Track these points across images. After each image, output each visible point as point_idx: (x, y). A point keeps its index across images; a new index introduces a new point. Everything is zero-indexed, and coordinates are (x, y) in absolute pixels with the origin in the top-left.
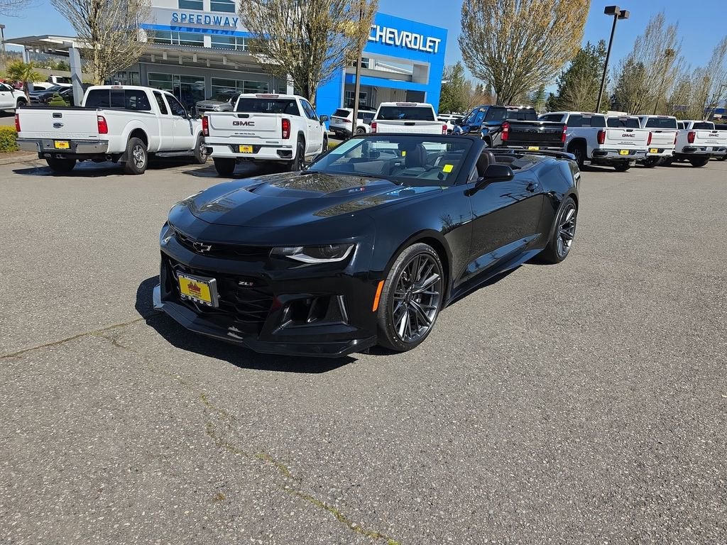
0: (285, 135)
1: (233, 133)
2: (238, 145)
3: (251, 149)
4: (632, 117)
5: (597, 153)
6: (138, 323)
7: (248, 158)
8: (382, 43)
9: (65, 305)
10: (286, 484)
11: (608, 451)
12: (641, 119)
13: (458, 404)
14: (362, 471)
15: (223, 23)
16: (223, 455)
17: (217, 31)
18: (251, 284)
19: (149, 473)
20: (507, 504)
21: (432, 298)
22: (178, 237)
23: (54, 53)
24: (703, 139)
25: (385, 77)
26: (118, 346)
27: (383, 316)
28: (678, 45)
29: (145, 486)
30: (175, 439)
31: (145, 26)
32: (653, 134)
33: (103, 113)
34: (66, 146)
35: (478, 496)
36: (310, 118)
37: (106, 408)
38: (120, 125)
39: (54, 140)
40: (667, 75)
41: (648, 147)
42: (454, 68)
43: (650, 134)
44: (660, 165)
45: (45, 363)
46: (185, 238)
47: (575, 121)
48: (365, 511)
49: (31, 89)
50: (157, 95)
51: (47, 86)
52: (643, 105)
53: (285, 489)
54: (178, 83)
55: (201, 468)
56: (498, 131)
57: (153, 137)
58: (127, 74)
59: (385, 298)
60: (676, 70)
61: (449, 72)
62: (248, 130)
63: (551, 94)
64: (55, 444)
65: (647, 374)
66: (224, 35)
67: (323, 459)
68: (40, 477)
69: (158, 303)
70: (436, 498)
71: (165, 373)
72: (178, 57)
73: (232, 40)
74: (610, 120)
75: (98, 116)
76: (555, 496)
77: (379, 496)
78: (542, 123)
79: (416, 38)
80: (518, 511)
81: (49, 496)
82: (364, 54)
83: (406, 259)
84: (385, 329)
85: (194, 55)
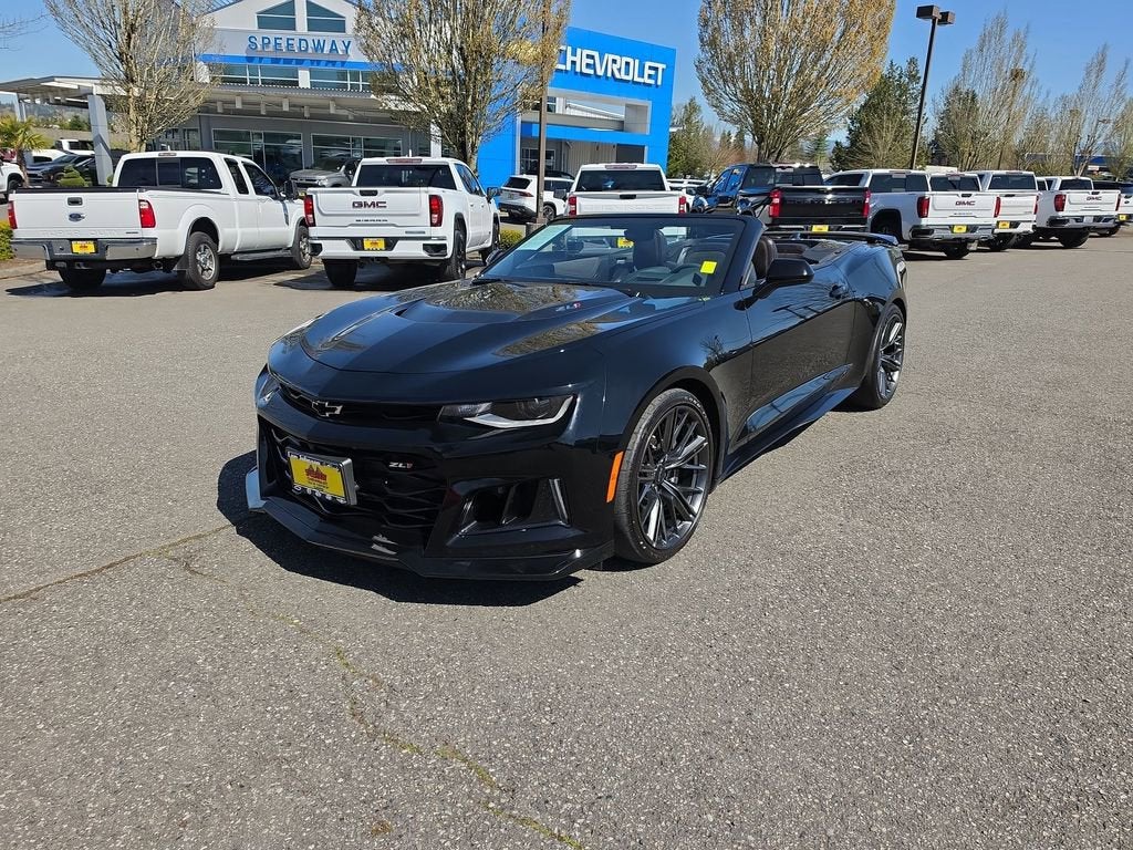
0: (435, 221)
1: (353, 220)
2: (362, 239)
3: (382, 244)
4: (967, 174)
5: (918, 231)
6: (224, 532)
7: (378, 258)
8: (576, 73)
9: (103, 508)
10: (489, 799)
11: (1005, 719)
12: (981, 177)
13: (754, 650)
14: (611, 771)
15: (327, 49)
16: (381, 754)
17: (319, 62)
18: (409, 466)
19: (262, 790)
20: (855, 818)
21: (695, 476)
22: (286, 393)
23: (63, 104)
24: (1078, 205)
25: (582, 125)
26: (193, 572)
27: (622, 508)
28: (1030, 60)
29: (257, 813)
30: (299, 728)
31: (206, 59)
32: (1003, 199)
33: (147, 195)
34: (91, 248)
35: (806, 807)
36: (471, 193)
37: (184, 680)
38: (175, 214)
39: (71, 240)
40: (1015, 108)
41: (997, 219)
42: (686, 107)
43: (998, 199)
44: (1015, 247)
45: (77, 606)
46: (297, 394)
47: (881, 183)
48: (625, 841)
49: (29, 161)
50: (232, 164)
51: (55, 154)
52: (982, 155)
53: (488, 809)
54: (259, 144)
55: (347, 776)
56: (763, 204)
57: (227, 230)
58: (179, 134)
59: (625, 479)
60: (1028, 99)
61: (678, 113)
62: (375, 215)
63: (837, 143)
64: (103, 746)
65: (1046, 586)
66: (330, 67)
67: (545, 753)
68: (82, 805)
69: (254, 500)
70: (738, 812)
71: (274, 617)
72: (259, 104)
73: (343, 76)
74: (934, 180)
75: (140, 201)
76: (930, 801)
77: (644, 814)
78: (830, 188)
79: (627, 64)
80: (873, 829)
81: (99, 838)
82: (551, 91)
83: (656, 415)
84: (627, 529)
85: (284, 100)
